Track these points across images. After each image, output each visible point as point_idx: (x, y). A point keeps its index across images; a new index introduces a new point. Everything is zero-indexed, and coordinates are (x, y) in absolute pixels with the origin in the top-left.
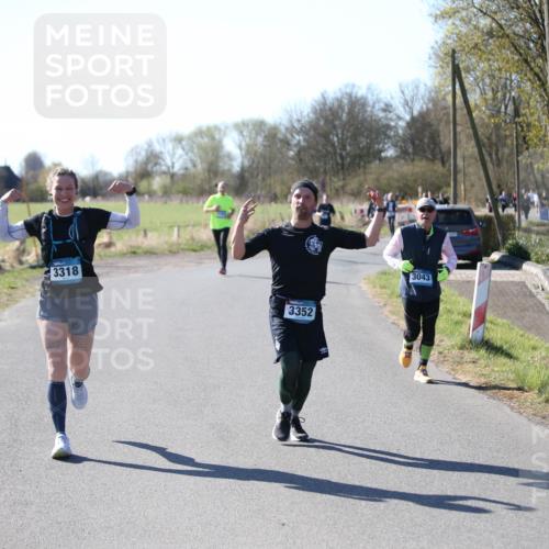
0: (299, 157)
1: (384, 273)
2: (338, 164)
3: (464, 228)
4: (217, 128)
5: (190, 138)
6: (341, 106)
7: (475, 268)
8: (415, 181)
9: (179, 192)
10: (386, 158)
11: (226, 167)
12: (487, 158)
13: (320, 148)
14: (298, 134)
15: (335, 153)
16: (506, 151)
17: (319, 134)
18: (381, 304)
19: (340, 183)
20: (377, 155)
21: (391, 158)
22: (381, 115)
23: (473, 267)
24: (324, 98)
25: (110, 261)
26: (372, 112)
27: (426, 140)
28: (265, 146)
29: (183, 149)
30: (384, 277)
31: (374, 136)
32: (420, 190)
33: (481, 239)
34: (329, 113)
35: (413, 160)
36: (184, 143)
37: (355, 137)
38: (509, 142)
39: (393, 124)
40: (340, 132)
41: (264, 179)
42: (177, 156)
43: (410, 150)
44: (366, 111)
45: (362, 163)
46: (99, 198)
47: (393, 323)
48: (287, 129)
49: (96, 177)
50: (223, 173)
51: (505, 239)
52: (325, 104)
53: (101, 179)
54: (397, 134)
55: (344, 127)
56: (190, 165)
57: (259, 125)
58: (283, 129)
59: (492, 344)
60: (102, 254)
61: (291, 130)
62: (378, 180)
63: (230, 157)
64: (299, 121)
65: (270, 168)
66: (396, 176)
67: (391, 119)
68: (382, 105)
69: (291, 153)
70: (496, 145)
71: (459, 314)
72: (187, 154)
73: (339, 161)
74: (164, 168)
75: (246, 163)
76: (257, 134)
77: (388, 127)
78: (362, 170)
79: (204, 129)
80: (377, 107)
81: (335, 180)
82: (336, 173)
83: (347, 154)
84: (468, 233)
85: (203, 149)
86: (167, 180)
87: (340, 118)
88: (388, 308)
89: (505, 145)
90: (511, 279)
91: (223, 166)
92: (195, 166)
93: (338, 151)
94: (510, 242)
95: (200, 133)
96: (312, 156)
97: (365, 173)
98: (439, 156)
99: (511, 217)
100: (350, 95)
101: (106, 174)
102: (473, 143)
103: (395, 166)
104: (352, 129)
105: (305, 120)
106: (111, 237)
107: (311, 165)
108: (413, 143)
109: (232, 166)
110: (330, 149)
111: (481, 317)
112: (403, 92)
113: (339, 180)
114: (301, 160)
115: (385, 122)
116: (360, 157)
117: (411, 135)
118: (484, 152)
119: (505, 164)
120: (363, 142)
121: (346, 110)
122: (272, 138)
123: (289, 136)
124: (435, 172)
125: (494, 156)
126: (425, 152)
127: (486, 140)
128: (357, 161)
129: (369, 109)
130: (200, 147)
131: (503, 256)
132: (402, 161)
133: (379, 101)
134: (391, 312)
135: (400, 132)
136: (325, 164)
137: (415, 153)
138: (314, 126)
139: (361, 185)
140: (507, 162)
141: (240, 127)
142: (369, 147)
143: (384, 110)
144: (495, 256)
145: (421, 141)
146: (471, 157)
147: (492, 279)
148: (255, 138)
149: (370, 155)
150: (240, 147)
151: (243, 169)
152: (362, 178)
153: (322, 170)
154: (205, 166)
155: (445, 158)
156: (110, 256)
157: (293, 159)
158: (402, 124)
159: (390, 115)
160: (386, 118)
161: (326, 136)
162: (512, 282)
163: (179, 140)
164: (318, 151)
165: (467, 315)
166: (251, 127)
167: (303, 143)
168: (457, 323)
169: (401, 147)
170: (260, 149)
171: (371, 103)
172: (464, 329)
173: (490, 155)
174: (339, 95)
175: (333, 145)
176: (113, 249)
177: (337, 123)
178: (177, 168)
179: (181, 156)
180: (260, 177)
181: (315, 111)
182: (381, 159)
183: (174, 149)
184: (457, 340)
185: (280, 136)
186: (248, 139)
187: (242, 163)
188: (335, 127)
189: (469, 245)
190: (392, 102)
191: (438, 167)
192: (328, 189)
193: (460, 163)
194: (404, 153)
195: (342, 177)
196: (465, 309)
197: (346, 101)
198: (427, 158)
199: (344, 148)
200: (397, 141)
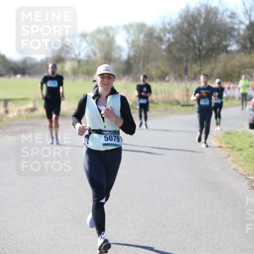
0: (169, 50)
1: (228, 133)
2: (196, 55)
4: (111, 28)
5: (92, 35)
6: (199, 14)
9: (83, 73)
10: (231, 51)
11: (117, 56)
13: (184, 43)
14: (169, 33)
15: (195, 47)
17: (184, 34)
18: (226, 155)
19: (198, 69)
20: (225, 49)
21: (234, 51)
22: (228, 20)
24: (187, 7)
25: (34, 121)
26: (221, 18)
28: (144, 41)
29: (87, 42)
30: (228, 136)
31: (223, 35)
34: (191, 18)
35: (250, 53)
36: (88, 38)
37: (209, 35)
39: (236, 27)
40: (198, 32)
41: (144, 65)
42: (82, 47)
43: (249, 45)
44: (217, 18)
45: (214, 55)
46: (27, 76)
47: (235, 169)
48: (161, 30)
49: (25, 61)
50: (115, 60)
52: (188, 12)
53: (28, 62)
54: (239, 34)
55: (201, 29)
56: (91, 54)
57: (141, 27)
58: (158, 29)
60: (28, 116)
61: (164, 30)
62: (225, 67)
63: (120, 48)
64: (169, 24)
65: (148, 56)
66: (238, 64)
67: (235, 24)
68: (229, 13)
69: (164, 47)
72: (89, 46)
73: (197, 53)
74: (73, 56)
75: (132, 53)
76: (140, 32)
77: (233, 29)
78: (213, 59)
79: (102, 28)
80: (225, 14)
81: (194, 66)
82: (195, 61)
83: (204, 48)
85: (101, 43)
86: (75, 64)
87: (199, 22)
88: (231, 159)
91: (115, 55)
92: (95, 54)
93: (197, 46)
95: (99, 31)
96: (179, 49)
97: (215, 62)
100: (206, 6)
101: (32, 59)
103: (237, 57)
104: (207, 30)
105: (174, 23)
106: (35, 105)
107: (177, 55)
108: (251, 41)
109: (121, 55)
110: (191, 44)
112: (244, 4)
113: (197, 67)
114: (170, 52)
115: (230, 25)
116: (213, 50)
117: (250, 35)
120: (215, 40)
121: (203, 16)
122: (151, 36)
123: (162, 35)
128: (210, 53)
129: (219, 16)
130: (99, 41)
132: (242, 54)
133: (226, 10)
134: (233, 161)
135: (242, 32)
136: (188, 54)
137: (252, 48)
138: (180, 28)
139: (213, 70)
141: (127, 28)
142: (219, 43)
143: (230, 17)
148: (138, 36)
149: (219, 49)
150: (127, 42)
151: (129, 58)
152: (213, 65)
153: (185, 59)
154: (102, 54)
156: (35, 118)
157: (164, 51)
158: (243, 27)
159: (235, 21)
160: (232, 23)
161: (188, 35)
163: (84, 36)
164: (183, 45)
166: (135, 27)
167: (172, 40)
169: (242, 44)
170: (141, 43)
171: (221, 11)
174: (198, 6)
175: (193, 42)
176: (36, 113)
177: (196, 25)
178: (83, 56)
179: (85, 48)
180: (141, 63)
181: (181, 17)
182: (227, 52)
183: (80, 42)
185: (156, 34)
186: (133, 37)
187: (129, 53)
188: (195, 29)
190: (236, 11)
192: (189, 72)
194: (244, 48)
195: (199, 64)
197: (203, 10)
199: (201, 43)
200: (239, 39)
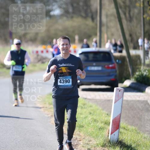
3: (106, 64)
7: (113, 91)
8: (73, 32)
12: (122, 16)
16: (136, 11)
18: (49, 116)
23: (112, 90)
27: (81, 4)
32: (77, 38)
33: (118, 72)
35: (72, 17)
38: (138, 5)
43: (71, 10)
51: (134, 71)
59: (124, 143)
66: (60, 28)
70: (129, 7)
71: (102, 122)
84: (108, 68)
89: (135, 7)
90: (138, 99)
94: (137, 73)
98: (90, 15)
99: (138, 57)
102: (113, 5)
103: (60, 21)
108: (72, 5)
111: (116, 125)
118: (120, 11)
119: (135, 20)
124: (87, 25)
125: (127, 15)
126: (80, 11)
127: (122, 4)
131: (132, 83)
132: (65, 18)
137: (73, 13)
140: (136, 19)
144: (127, 83)
145: (78, 4)
146: (112, 15)
147: (125, 98)
155: (94, 16)
162: (138, 101)
165: (107, 123)
168: (101, 129)
169: (64, 9)
172: (105, 133)
173: (125, 14)
182: (51, 17)
184: (101, 141)
189: (109, 76)
191: (89, 22)
193: (104, 19)
194: (66, 13)
196: (106, 119)
198: (82, 17)
200: (62, 4)
